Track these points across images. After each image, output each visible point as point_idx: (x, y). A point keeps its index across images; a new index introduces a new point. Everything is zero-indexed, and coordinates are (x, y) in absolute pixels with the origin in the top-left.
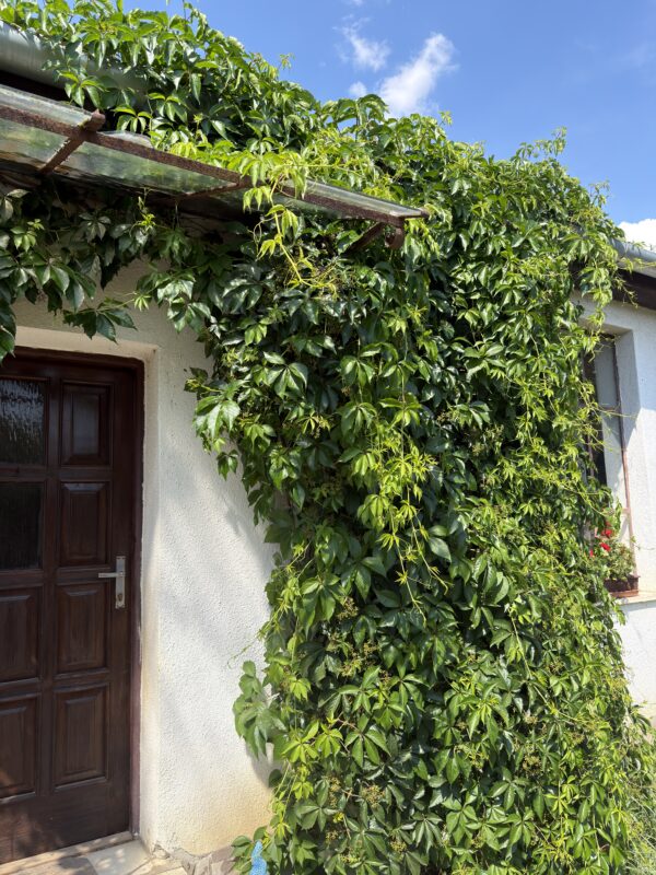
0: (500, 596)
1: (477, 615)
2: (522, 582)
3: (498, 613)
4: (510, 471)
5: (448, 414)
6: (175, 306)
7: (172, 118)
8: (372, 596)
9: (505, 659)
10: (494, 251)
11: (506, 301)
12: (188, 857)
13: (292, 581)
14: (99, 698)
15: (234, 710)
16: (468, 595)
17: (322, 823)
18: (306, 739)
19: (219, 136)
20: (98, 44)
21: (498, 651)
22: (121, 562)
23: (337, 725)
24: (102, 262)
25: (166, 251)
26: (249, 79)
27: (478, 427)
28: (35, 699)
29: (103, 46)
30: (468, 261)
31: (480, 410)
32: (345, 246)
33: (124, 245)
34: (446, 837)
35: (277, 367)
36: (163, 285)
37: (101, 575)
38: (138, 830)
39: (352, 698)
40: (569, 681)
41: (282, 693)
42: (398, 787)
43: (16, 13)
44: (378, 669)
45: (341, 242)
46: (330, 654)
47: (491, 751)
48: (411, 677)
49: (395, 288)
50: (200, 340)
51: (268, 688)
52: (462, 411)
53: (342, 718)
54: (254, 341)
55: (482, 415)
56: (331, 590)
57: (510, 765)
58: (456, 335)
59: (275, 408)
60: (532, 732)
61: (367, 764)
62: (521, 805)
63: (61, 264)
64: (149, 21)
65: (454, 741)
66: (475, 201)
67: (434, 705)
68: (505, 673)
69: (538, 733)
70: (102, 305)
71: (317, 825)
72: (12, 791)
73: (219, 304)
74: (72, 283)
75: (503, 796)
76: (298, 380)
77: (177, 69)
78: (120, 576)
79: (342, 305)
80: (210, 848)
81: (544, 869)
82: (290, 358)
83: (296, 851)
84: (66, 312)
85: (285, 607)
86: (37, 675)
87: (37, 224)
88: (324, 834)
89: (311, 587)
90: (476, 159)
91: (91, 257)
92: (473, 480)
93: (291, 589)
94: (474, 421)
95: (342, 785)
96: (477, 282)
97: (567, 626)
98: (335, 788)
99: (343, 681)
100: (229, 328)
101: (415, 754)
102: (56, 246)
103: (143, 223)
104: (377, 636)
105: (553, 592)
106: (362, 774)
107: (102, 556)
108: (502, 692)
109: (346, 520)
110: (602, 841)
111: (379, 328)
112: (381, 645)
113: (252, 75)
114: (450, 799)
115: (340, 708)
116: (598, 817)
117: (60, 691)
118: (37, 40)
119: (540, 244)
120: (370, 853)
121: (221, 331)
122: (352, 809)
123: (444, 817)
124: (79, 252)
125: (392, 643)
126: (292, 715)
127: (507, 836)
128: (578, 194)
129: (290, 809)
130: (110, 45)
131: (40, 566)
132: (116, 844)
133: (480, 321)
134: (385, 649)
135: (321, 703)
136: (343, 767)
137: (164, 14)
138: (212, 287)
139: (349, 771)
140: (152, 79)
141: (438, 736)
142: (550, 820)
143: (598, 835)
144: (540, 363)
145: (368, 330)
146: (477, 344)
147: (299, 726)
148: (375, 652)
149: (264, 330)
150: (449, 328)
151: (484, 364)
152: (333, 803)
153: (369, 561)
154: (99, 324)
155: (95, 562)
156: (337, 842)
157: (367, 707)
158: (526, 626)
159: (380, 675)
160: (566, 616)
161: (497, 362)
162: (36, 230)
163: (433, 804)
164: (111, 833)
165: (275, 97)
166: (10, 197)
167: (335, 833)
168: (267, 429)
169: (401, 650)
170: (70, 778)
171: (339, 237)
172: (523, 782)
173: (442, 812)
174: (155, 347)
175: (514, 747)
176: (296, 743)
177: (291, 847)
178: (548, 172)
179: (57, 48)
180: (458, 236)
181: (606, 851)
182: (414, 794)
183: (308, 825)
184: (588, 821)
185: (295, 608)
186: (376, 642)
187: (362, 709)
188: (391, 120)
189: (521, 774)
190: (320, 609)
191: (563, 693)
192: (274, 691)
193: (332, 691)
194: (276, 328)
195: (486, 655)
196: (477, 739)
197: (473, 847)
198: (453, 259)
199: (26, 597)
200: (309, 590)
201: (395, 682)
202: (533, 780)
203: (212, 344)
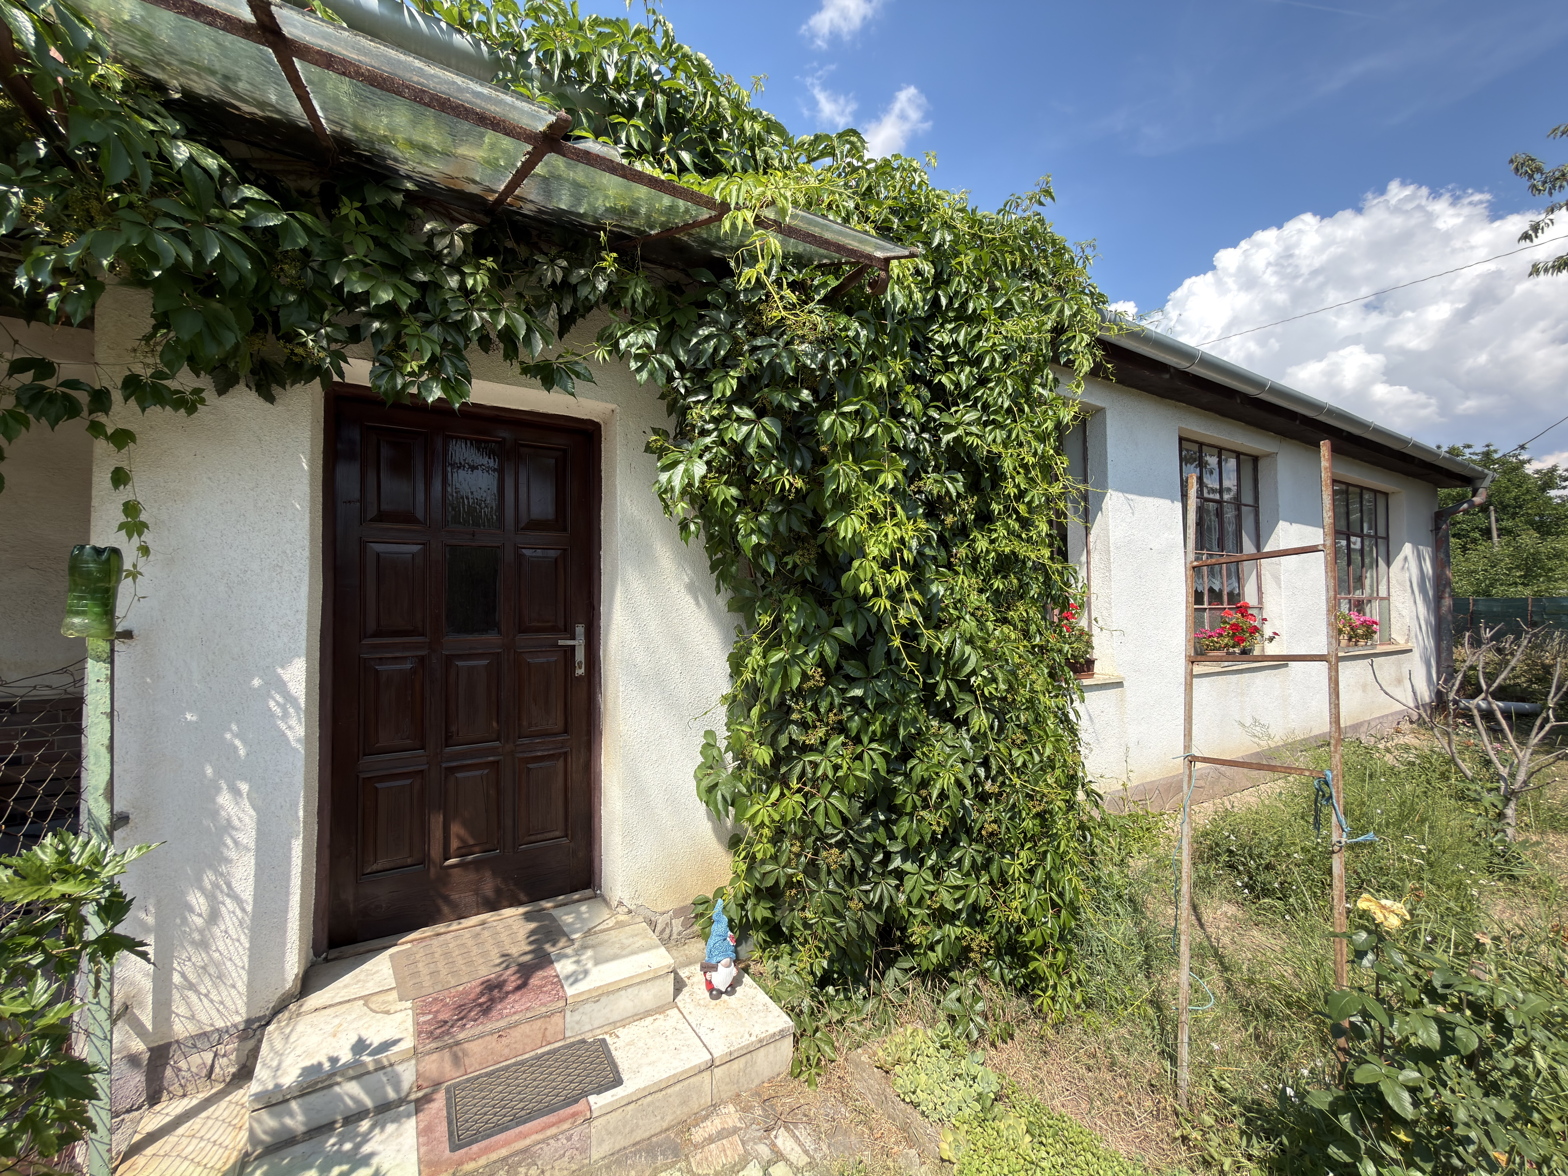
0: (967, 669)
1: (942, 688)
2: (988, 655)
3: (965, 686)
4: (982, 545)
5: (921, 483)
6: (637, 357)
7: (635, 146)
8: (839, 667)
9: (968, 731)
10: (975, 310)
11: (986, 364)
12: (650, 914)
13: (756, 651)
14: (560, 764)
15: (695, 777)
16: (934, 668)
17: (782, 882)
18: (769, 803)
19: (687, 170)
20: (552, 54)
21: (961, 723)
22: (580, 630)
23: (799, 791)
24: (560, 310)
25: (628, 300)
26: (718, 104)
27: (951, 497)
28: (497, 762)
29: (559, 57)
30: (946, 321)
31: (953, 480)
32: (823, 292)
33: (584, 291)
34: (902, 898)
35: (747, 422)
36: (625, 336)
37: (561, 642)
38: (600, 888)
39: (815, 765)
40: (1030, 753)
41: (743, 760)
42: (857, 850)
43: (460, 13)
44: (842, 738)
45: (817, 289)
46: (794, 722)
47: (953, 819)
48: (874, 745)
49: (876, 340)
50: (662, 397)
51: (729, 756)
52: (936, 481)
53: (805, 784)
54: (723, 395)
55: (955, 486)
56: (795, 659)
57: (969, 831)
58: (931, 401)
59: (742, 469)
60: (992, 801)
61: (829, 827)
62: (976, 869)
63: (517, 310)
64: (606, 30)
65: (915, 807)
66: (957, 254)
67: (895, 773)
68: (968, 744)
69: (998, 802)
70: (560, 356)
71: (777, 882)
72: (477, 849)
73: (683, 358)
74: (529, 330)
75: (960, 861)
76: (769, 434)
77: (639, 89)
78: (579, 643)
79: (820, 356)
80: (671, 905)
81: (997, 929)
82: (761, 413)
83: (754, 910)
84: (522, 363)
85: (748, 676)
86: (498, 739)
87: (489, 262)
88: (783, 893)
89: (776, 656)
90: (959, 210)
91: (548, 305)
92: (944, 554)
93: (755, 658)
94: (948, 492)
95: (803, 848)
96: (955, 343)
97: (1031, 701)
98: (795, 849)
99: (806, 749)
100: (693, 383)
101: (875, 819)
102: (511, 290)
103: (604, 264)
104: (842, 707)
105: (1020, 666)
106: (823, 837)
107: (561, 624)
108: (964, 762)
109: (813, 591)
110: (1054, 905)
111: (858, 383)
112: (845, 716)
113: (721, 99)
114: (909, 863)
115: (803, 773)
116: (1052, 883)
117: (521, 755)
118: (484, 48)
119: (1023, 305)
120: (828, 911)
121: (685, 387)
122: (812, 870)
123: (901, 880)
124: (534, 297)
125: (856, 713)
126: (753, 780)
127: (963, 897)
128: (1062, 255)
129: (750, 869)
130: (566, 54)
131: (499, 632)
132: (578, 901)
133: (958, 385)
134: (850, 718)
135: (783, 770)
136: (804, 831)
137: (626, 21)
138: (676, 340)
139: (810, 834)
140: (612, 99)
141: (899, 801)
142: (1005, 883)
143: (1051, 899)
144: (1020, 429)
145: (846, 385)
146: (953, 409)
147: (761, 791)
148: (840, 722)
149: (734, 383)
150: (925, 392)
151: (960, 431)
152: (793, 864)
153: (836, 631)
154: (557, 377)
155: (554, 629)
156: (794, 900)
157: (830, 774)
158: (992, 697)
159: (844, 744)
160: (1032, 691)
161: (974, 429)
162: (489, 270)
163: (891, 868)
164: (575, 890)
165: (747, 125)
166: (460, 232)
167: (794, 891)
168: (734, 491)
169: (866, 719)
170: (533, 838)
171: (816, 282)
172: (981, 848)
173: (900, 875)
174: (614, 406)
175: (975, 815)
176: (757, 807)
177: (749, 906)
178: (1034, 227)
179: (507, 59)
180: (937, 295)
181: (1058, 915)
182: (872, 857)
183: (770, 882)
184: (1042, 886)
185: (758, 677)
186: (841, 711)
187: (825, 776)
188: (871, 161)
189: (979, 840)
190: (786, 678)
191: (1024, 764)
192: (735, 759)
193: (796, 758)
194: (745, 382)
195: (949, 726)
196: (938, 806)
197: (929, 907)
198: (930, 319)
199: (486, 662)
200: (774, 660)
201: (859, 750)
202: (990, 846)
203: (675, 401)
